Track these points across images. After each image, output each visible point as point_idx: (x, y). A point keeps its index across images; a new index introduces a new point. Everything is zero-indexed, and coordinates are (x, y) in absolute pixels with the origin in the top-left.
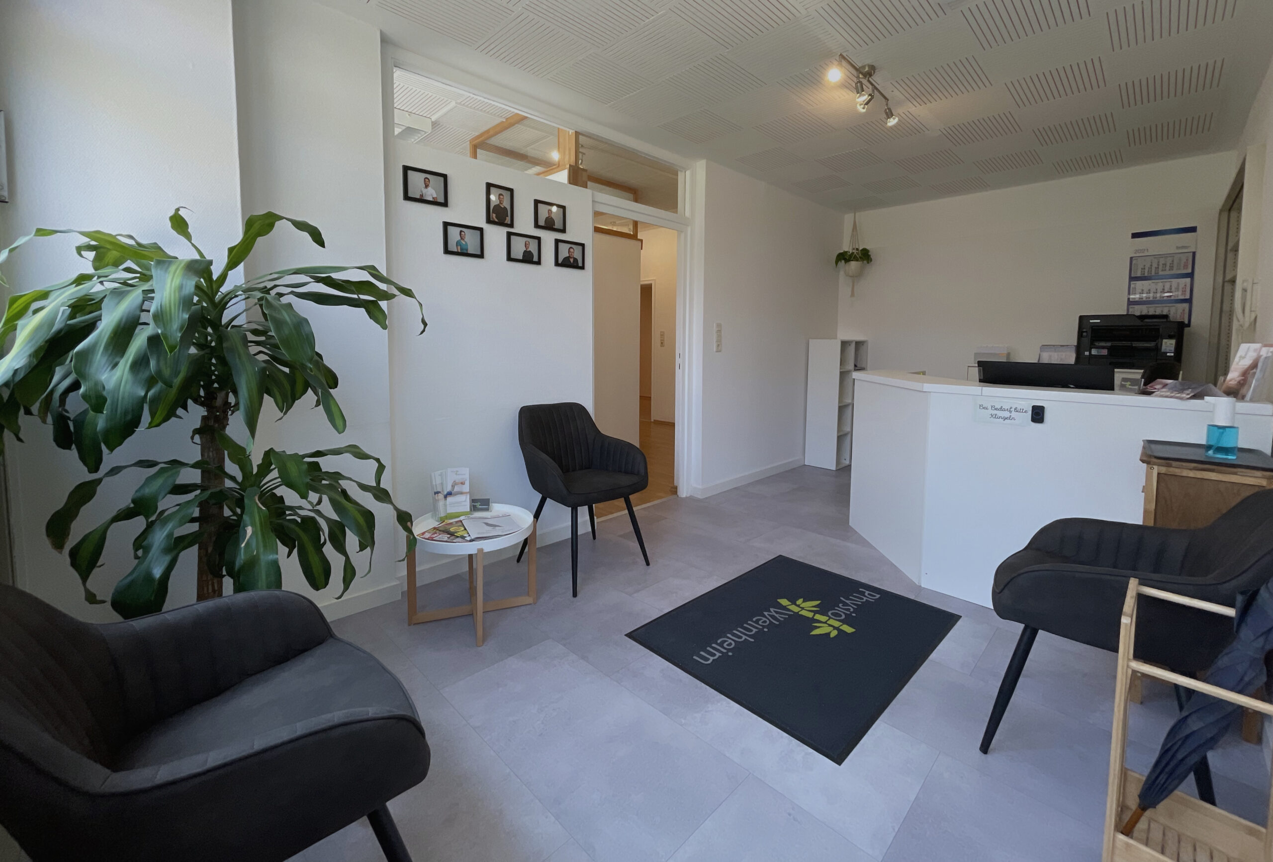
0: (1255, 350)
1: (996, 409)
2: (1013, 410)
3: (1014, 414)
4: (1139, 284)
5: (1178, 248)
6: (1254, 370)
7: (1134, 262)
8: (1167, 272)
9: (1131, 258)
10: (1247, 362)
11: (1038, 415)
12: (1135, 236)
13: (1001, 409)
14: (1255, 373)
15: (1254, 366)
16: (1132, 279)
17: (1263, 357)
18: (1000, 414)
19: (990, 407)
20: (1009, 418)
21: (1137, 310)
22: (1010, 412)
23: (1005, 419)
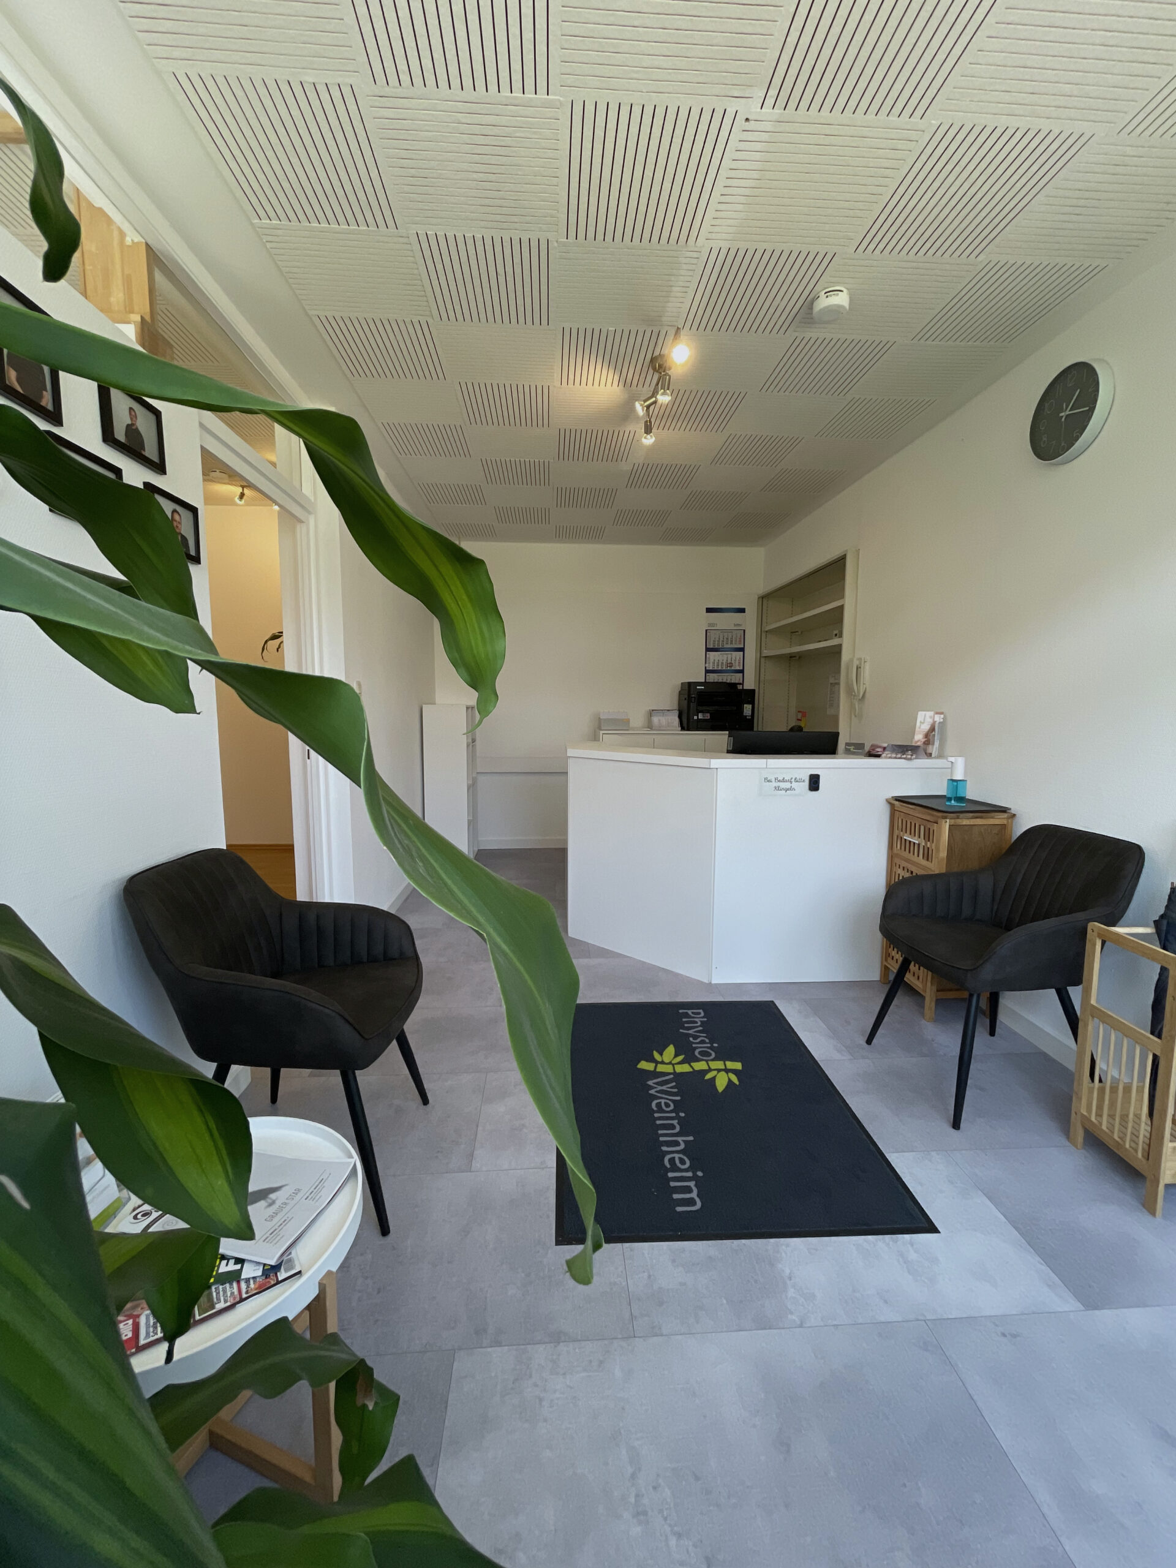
0: (931, 717)
1: (779, 781)
2: (793, 780)
3: (794, 785)
4: (711, 654)
5: (735, 625)
6: (933, 733)
7: (708, 634)
8: (729, 646)
9: (706, 631)
10: (926, 727)
11: (814, 783)
12: (709, 610)
13: (783, 781)
14: (934, 735)
15: (932, 729)
16: (708, 650)
17: (937, 722)
18: (782, 786)
19: (773, 780)
20: (791, 789)
21: (713, 678)
22: (791, 782)
23: (787, 790)
